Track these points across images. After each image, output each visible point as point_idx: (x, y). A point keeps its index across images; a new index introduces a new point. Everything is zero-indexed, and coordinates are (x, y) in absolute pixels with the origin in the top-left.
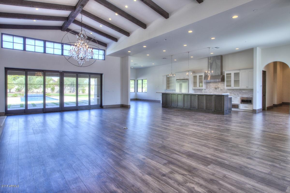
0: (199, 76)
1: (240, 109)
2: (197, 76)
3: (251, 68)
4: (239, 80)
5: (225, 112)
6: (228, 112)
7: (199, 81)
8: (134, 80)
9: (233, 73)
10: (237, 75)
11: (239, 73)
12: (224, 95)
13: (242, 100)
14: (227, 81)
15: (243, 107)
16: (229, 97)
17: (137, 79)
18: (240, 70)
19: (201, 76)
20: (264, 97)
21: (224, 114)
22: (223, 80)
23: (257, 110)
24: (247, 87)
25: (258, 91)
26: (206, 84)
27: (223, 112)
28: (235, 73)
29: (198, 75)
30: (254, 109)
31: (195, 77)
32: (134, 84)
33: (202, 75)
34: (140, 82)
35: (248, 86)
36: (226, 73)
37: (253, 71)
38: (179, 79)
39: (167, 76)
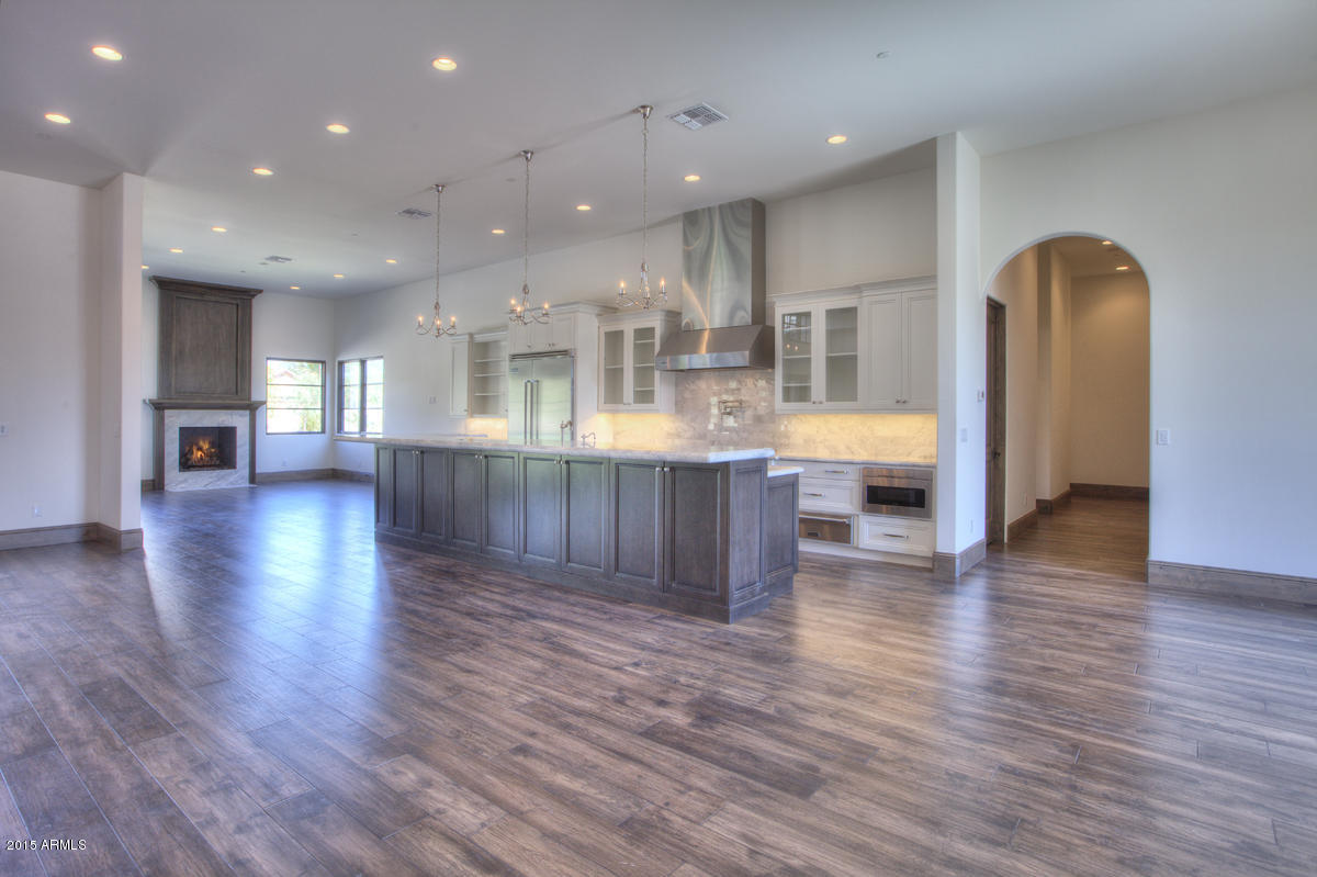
0: (636, 331)
1: (857, 548)
2: (622, 331)
3: (924, 278)
4: (855, 357)
5: (736, 595)
6: (763, 590)
7: (635, 362)
8: (323, 362)
9: (818, 309)
10: (843, 321)
11: (855, 309)
12: (727, 464)
13: (868, 487)
14: (788, 363)
15: (876, 534)
16: (771, 474)
17: (341, 359)
18: (857, 289)
19: (644, 334)
20: (996, 466)
21: (727, 611)
22: (763, 355)
23: (958, 562)
24: (898, 402)
25: (964, 430)
26: (677, 385)
27: (723, 600)
28: (831, 314)
29: (629, 328)
30: (942, 548)
31: (614, 339)
32: (323, 386)
33: (653, 329)
34: (352, 372)
35: (905, 398)
36: (782, 309)
37: (934, 297)
38: (527, 351)
39: (471, 335)
